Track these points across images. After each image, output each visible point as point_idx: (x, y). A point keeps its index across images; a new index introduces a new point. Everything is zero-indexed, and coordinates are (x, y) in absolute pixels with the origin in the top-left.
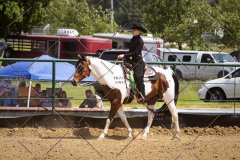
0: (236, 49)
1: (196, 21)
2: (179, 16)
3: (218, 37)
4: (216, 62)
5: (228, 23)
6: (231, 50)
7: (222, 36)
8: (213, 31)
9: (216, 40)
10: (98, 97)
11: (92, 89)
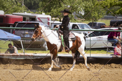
0: (91, 22)
1: (69, 6)
2: (60, 3)
3: (81, 15)
4: (80, 29)
5: (87, 7)
6: (88, 22)
7: (83, 14)
8: (79, 12)
9: (80, 17)
10: (15, 48)
11: (12, 43)
